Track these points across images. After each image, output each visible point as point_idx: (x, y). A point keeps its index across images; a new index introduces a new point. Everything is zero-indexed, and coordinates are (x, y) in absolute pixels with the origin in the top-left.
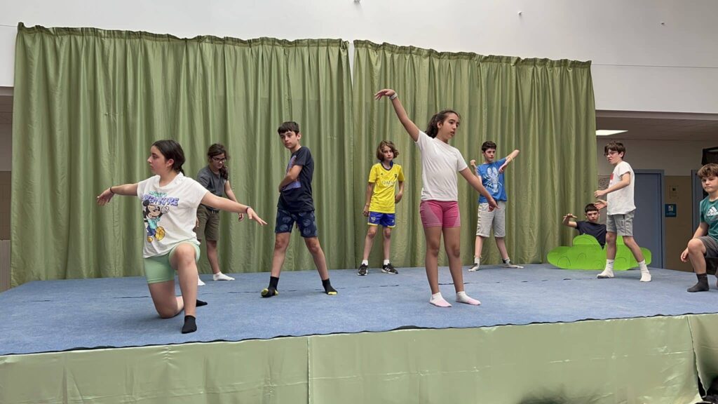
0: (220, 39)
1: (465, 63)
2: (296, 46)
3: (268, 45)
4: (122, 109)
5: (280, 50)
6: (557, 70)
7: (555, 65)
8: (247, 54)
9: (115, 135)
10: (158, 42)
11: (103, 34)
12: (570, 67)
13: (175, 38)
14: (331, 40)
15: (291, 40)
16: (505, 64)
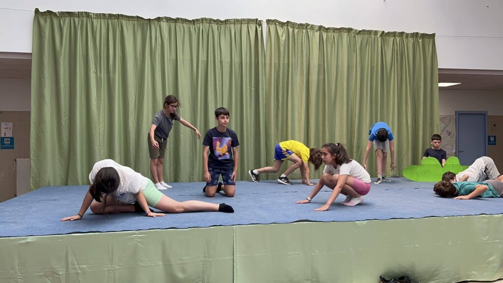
0: (173, 19)
1: (345, 35)
2: (226, 24)
3: (207, 23)
4: (106, 68)
5: (215, 26)
6: (411, 40)
7: (409, 36)
8: (192, 30)
9: (101, 87)
10: (130, 22)
11: (93, 16)
12: (420, 38)
13: (142, 18)
14: (250, 19)
15: (222, 20)
16: (373, 36)
